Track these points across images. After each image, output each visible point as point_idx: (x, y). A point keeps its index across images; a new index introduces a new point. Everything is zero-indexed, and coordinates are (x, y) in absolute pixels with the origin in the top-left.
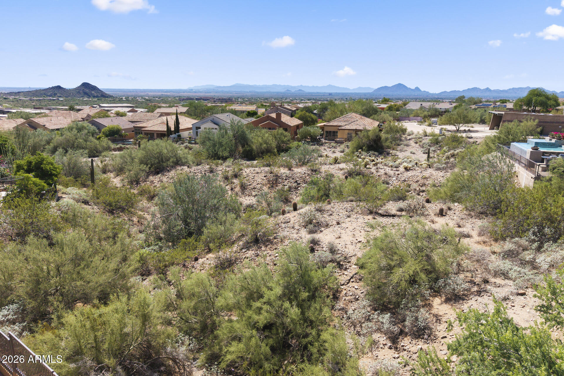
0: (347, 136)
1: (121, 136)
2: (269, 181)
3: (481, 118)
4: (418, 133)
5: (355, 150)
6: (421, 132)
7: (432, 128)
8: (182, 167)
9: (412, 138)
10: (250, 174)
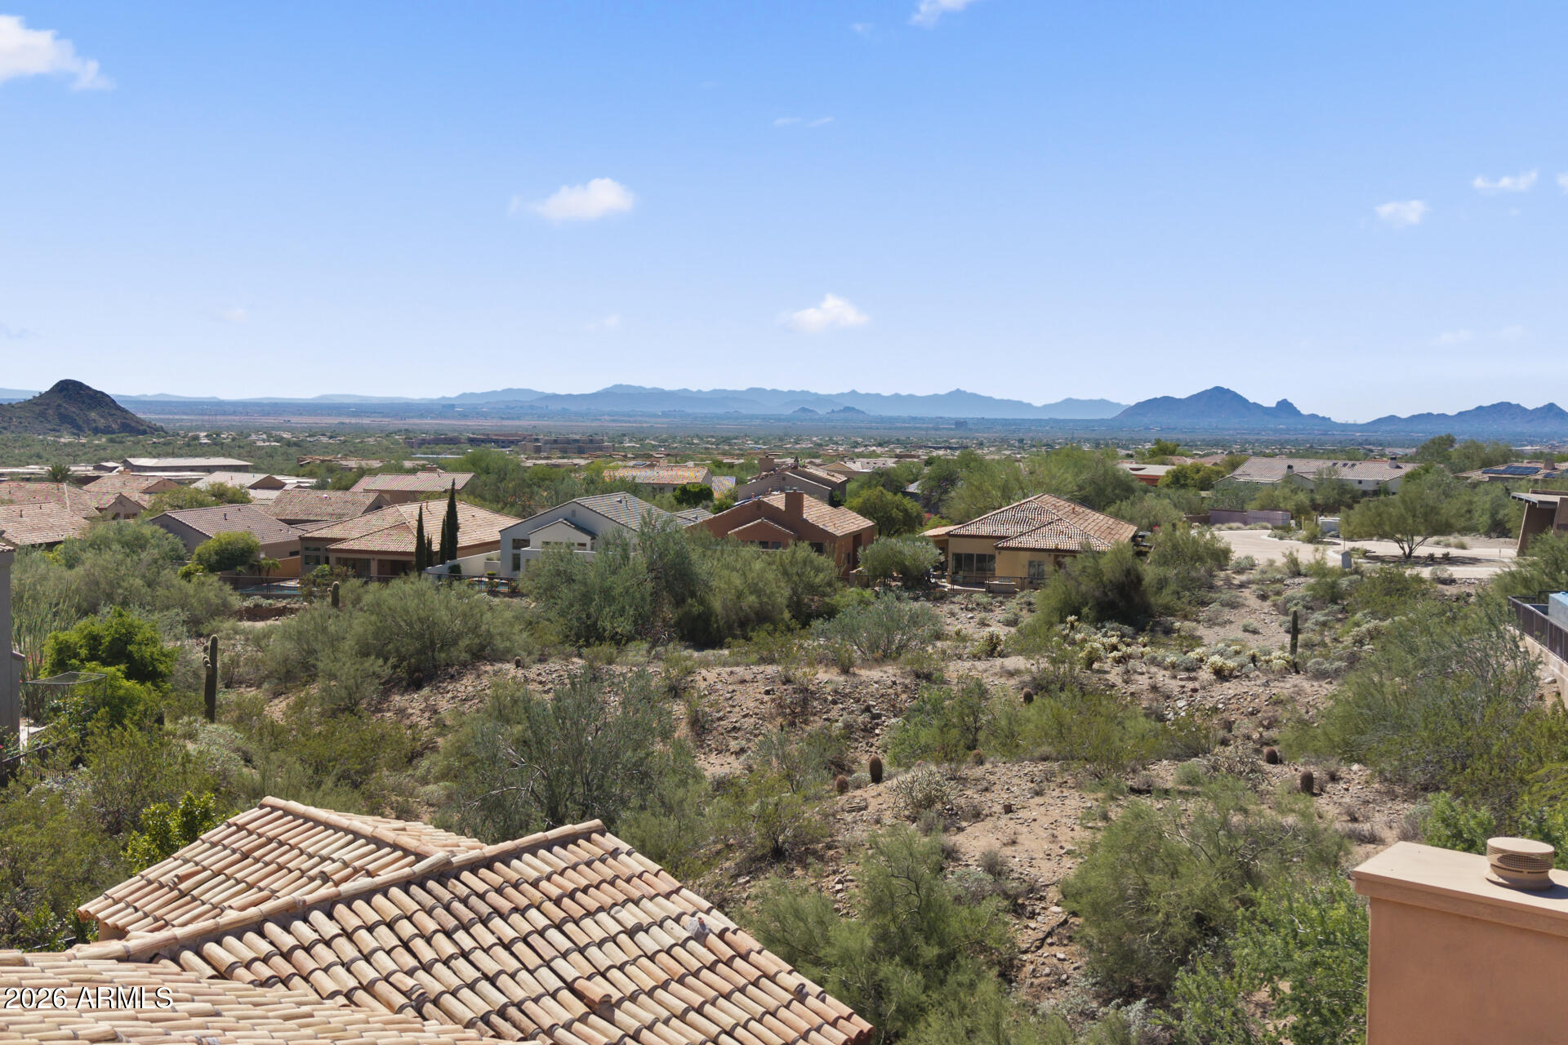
0: (1026, 570)
1: (256, 568)
2: (780, 706)
3: (1493, 515)
4: (1271, 563)
5: (1056, 619)
6: (1280, 561)
7: (1317, 550)
8: (498, 666)
9: (1250, 582)
10: (719, 686)
